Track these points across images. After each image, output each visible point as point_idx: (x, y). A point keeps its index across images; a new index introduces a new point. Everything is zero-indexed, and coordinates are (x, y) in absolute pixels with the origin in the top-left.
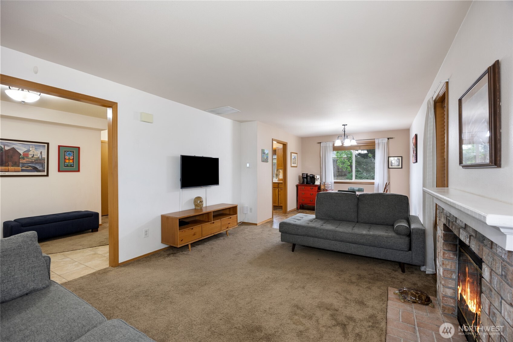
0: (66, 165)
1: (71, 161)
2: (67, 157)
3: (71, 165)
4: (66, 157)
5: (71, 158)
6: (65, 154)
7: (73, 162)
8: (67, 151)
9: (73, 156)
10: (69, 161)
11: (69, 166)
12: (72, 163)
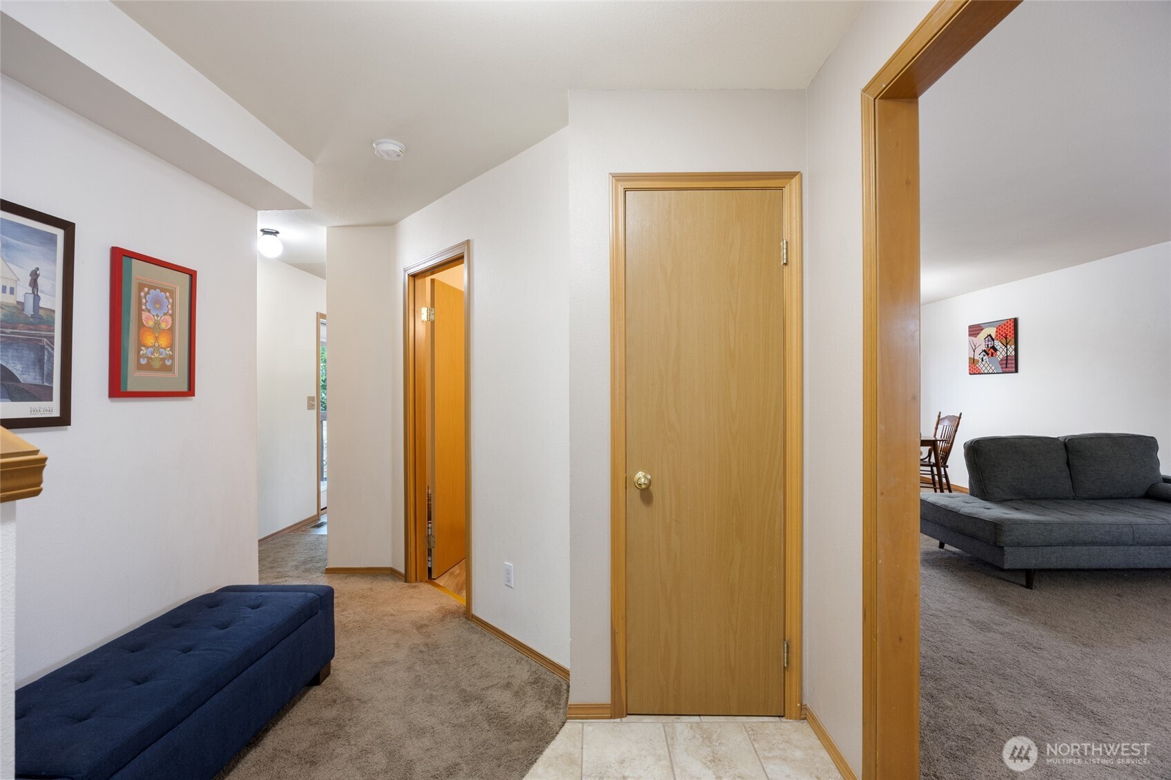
0: (143, 361)
1: (163, 341)
2: (147, 318)
3: (163, 360)
4: (145, 315)
5: (163, 326)
6: (140, 296)
7: (172, 346)
8: (151, 287)
9: (172, 316)
10: (157, 339)
11: (157, 364)
12: (168, 352)
